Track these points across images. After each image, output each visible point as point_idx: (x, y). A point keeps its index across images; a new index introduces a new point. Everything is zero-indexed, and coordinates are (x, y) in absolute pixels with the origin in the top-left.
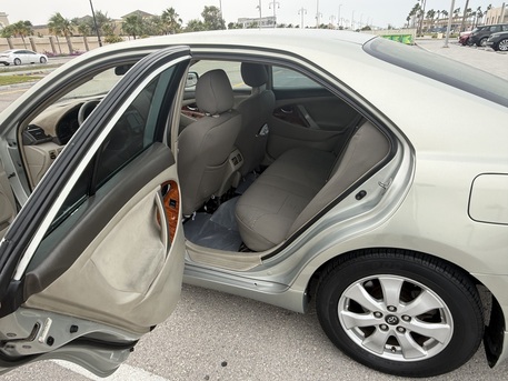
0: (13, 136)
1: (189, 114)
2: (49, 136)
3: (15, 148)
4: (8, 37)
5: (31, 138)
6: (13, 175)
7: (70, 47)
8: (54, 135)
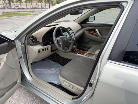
0: (23, 40)
1: (90, 33)
2: (39, 42)
3: (24, 46)
4: (26, 3)
5: (31, 42)
6: (21, 57)
7: (41, 6)
8: (41, 41)
